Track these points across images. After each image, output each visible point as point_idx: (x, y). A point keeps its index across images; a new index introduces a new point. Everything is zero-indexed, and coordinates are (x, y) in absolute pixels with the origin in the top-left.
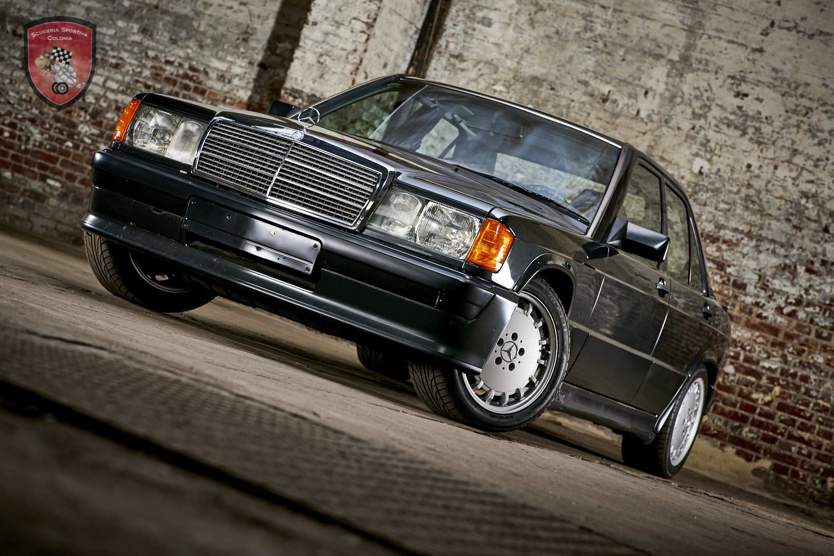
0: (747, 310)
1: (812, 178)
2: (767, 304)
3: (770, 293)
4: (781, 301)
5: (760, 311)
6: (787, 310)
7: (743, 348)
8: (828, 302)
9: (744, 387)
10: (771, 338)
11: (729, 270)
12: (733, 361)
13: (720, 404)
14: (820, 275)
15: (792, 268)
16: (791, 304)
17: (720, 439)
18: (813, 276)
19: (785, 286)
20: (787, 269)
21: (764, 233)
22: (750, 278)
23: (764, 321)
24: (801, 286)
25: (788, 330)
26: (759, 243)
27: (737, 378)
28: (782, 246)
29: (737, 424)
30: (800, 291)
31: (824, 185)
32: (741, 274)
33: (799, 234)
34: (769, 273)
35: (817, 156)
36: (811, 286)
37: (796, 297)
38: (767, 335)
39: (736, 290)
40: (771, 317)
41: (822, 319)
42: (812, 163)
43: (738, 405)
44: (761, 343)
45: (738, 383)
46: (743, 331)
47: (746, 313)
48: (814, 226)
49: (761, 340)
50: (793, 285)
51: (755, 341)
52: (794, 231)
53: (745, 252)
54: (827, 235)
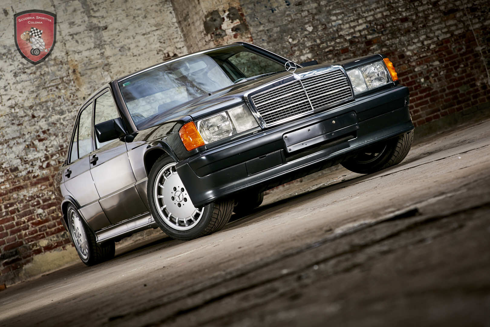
0: (27, 178)
1: (8, 97)
2: (33, 169)
3: (31, 163)
4: (39, 163)
5: (33, 175)
6: (44, 166)
7: (38, 197)
8: (60, 149)
9: (53, 214)
10: (47, 183)
11: (3, 166)
12: (38, 206)
13: (48, 230)
14: (47, 139)
15: (32, 144)
16: (44, 161)
17: (61, 245)
18: (44, 142)
19: (35, 155)
20: (30, 147)
21: (6, 138)
22: (16, 162)
23: (38, 178)
24: (42, 150)
25: (52, 174)
26: (8, 144)
27: (46, 212)
28: (19, 137)
29: (62, 233)
30: (43, 152)
31: (16, 97)
32: (11, 164)
33: (23, 127)
34: (23, 154)
35: (3, 86)
36: (46, 147)
37: (44, 157)
38: (44, 183)
39: (15, 173)
40: (39, 174)
41: (63, 158)
42: (3, 90)
43: (57, 224)
44: (45, 189)
45: (49, 215)
46: (32, 189)
47: (27, 180)
48: (26, 118)
49: (43, 187)
50: (38, 152)
51: (41, 190)
52: (20, 127)
53: (5, 153)
54: (36, 119)
